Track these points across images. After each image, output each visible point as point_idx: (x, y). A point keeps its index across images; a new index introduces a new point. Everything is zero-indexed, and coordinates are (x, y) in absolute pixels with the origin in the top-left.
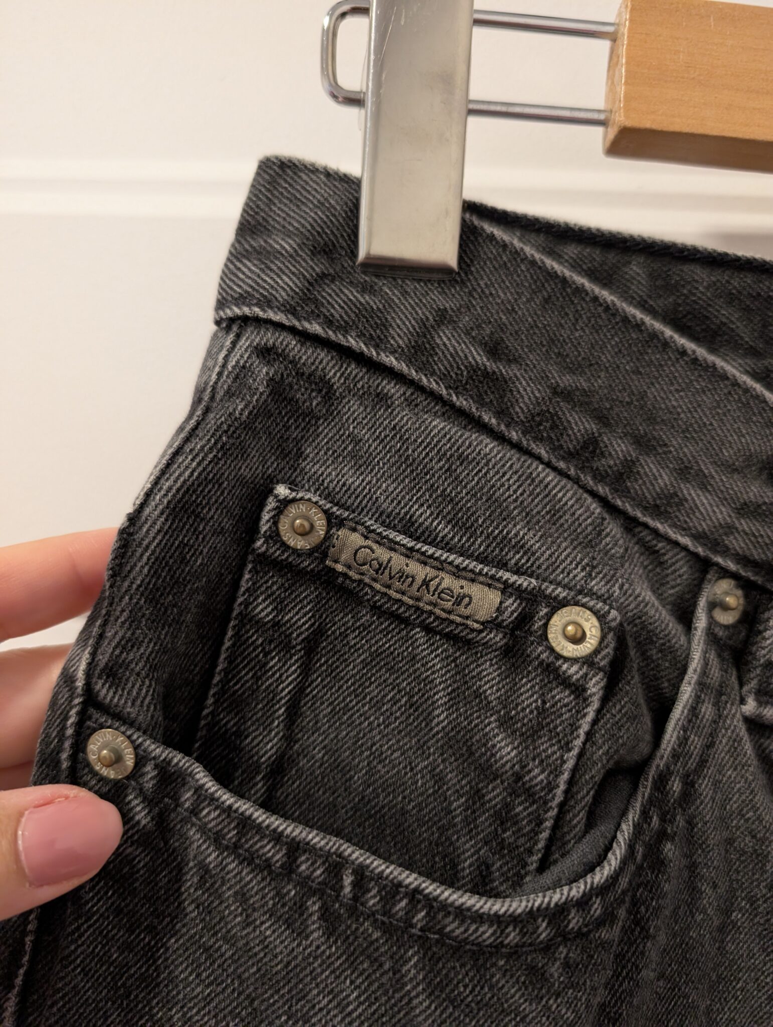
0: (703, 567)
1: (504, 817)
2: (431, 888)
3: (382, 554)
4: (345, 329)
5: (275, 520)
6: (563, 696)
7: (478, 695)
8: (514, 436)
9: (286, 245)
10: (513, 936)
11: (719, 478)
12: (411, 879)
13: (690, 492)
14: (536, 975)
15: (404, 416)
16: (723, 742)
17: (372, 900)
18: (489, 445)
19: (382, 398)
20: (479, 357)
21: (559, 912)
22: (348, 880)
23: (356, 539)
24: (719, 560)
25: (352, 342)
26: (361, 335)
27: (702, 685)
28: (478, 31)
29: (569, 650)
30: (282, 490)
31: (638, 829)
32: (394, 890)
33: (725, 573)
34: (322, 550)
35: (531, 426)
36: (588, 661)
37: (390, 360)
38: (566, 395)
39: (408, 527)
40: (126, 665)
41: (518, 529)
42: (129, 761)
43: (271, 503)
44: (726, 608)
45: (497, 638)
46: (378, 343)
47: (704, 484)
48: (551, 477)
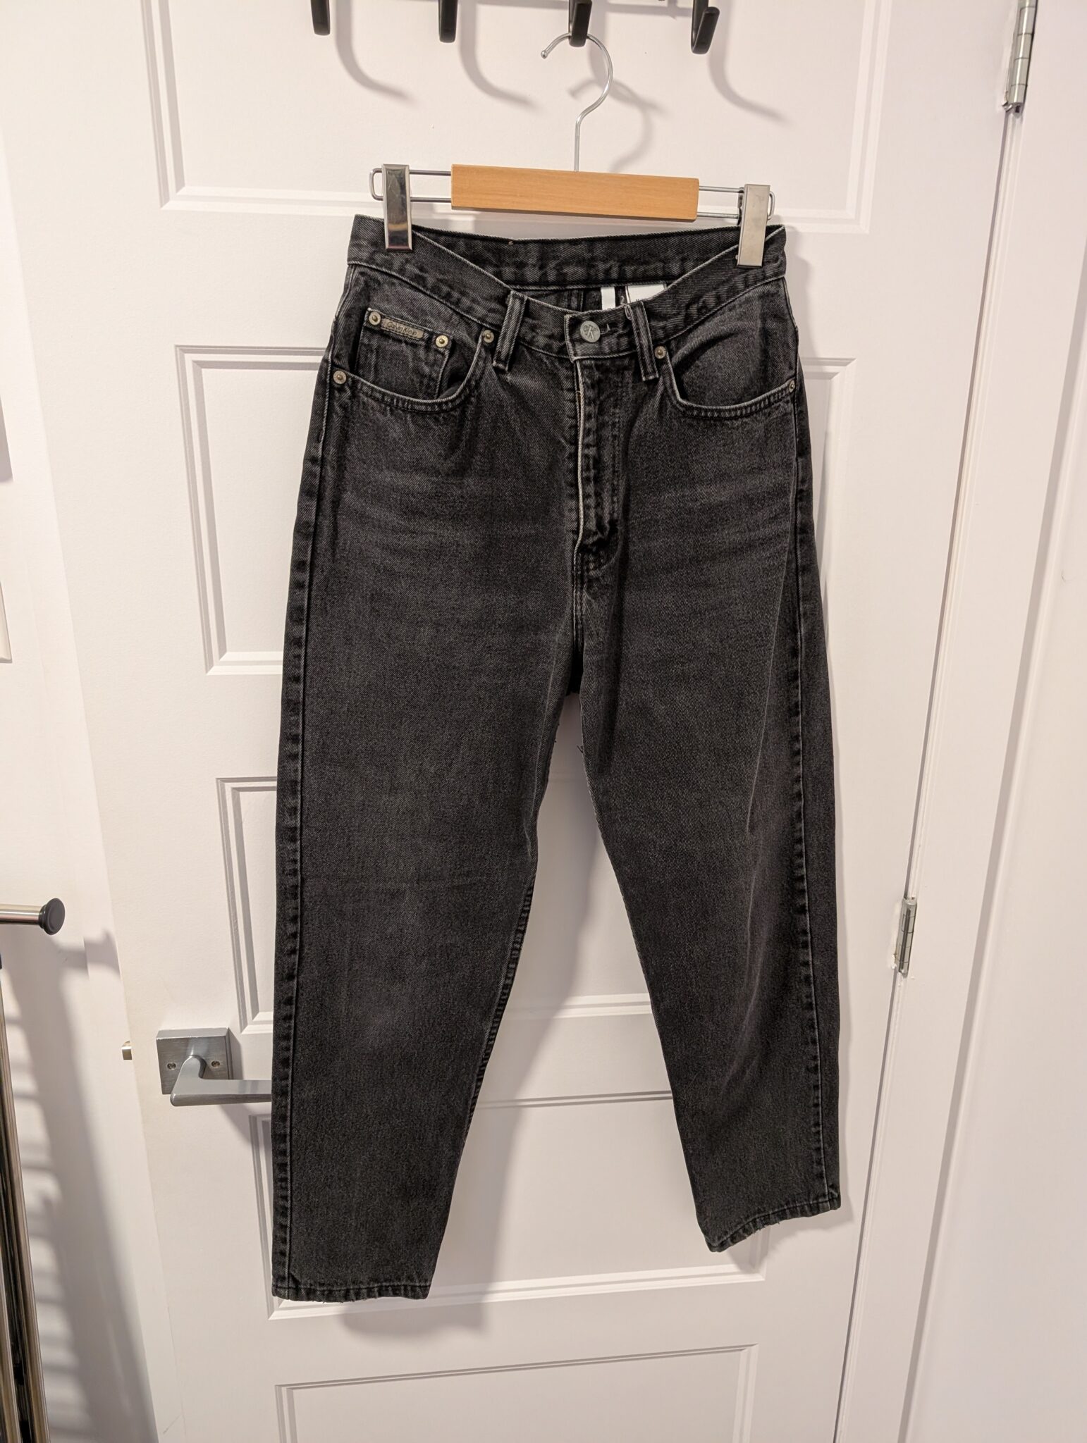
0: (481, 328)
1: (428, 386)
2: (411, 399)
3: (394, 323)
4: (381, 266)
5: (368, 317)
6: (439, 356)
7: (419, 358)
8: (428, 293)
9: (365, 243)
10: (429, 409)
11: (483, 302)
12: (407, 398)
13: (475, 306)
14: (437, 420)
15: (399, 288)
16: (487, 372)
17: (400, 405)
18: (421, 296)
19: (393, 284)
20: (417, 271)
21: (440, 404)
22: (395, 401)
23: (388, 321)
24: (485, 324)
25: (384, 270)
26: (386, 267)
27: (479, 357)
28: (411, 175)
29: (440, 345)
30: (369, 309)
31: (462, 391)
32: (404, 401)
33: (487, 328)
34: (380, 325)
35: (433, 290)
36: (445, 347)
37: (394, 273)
38: (441, 281)
39: (402, 317)
40: (341, 355)
41: (429, 318)
42: (345, 379)
43: (367, 313)
44: (488, 338)
45: (423, 343)
46: (390, 269)
47: (479, 303)
48: (438, 304)
